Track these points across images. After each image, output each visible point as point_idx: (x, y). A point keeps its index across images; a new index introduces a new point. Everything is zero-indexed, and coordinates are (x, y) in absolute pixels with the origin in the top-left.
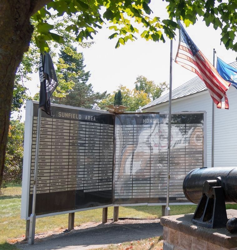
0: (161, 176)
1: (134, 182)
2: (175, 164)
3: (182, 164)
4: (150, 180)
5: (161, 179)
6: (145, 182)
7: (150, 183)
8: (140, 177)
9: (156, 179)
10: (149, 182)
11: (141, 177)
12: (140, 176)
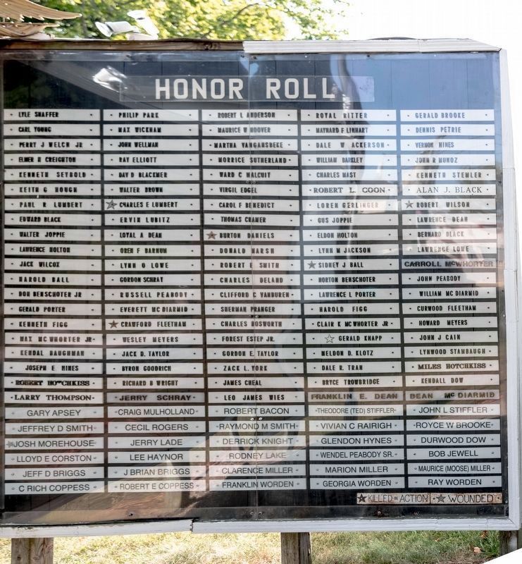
0: (266, 383)
1: (113, 412)
2: (343, 321)
3: (386, 324)
4: (206, 404)
5: (266, 397)
6: (176, 410)
7: (207, 419)
8: (148, 386)
9: (240, 397)
10: (200, 411)
11: (155, 386)
12: (148, 380)
